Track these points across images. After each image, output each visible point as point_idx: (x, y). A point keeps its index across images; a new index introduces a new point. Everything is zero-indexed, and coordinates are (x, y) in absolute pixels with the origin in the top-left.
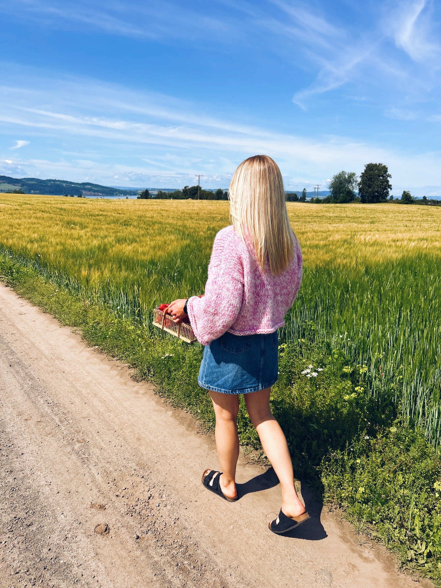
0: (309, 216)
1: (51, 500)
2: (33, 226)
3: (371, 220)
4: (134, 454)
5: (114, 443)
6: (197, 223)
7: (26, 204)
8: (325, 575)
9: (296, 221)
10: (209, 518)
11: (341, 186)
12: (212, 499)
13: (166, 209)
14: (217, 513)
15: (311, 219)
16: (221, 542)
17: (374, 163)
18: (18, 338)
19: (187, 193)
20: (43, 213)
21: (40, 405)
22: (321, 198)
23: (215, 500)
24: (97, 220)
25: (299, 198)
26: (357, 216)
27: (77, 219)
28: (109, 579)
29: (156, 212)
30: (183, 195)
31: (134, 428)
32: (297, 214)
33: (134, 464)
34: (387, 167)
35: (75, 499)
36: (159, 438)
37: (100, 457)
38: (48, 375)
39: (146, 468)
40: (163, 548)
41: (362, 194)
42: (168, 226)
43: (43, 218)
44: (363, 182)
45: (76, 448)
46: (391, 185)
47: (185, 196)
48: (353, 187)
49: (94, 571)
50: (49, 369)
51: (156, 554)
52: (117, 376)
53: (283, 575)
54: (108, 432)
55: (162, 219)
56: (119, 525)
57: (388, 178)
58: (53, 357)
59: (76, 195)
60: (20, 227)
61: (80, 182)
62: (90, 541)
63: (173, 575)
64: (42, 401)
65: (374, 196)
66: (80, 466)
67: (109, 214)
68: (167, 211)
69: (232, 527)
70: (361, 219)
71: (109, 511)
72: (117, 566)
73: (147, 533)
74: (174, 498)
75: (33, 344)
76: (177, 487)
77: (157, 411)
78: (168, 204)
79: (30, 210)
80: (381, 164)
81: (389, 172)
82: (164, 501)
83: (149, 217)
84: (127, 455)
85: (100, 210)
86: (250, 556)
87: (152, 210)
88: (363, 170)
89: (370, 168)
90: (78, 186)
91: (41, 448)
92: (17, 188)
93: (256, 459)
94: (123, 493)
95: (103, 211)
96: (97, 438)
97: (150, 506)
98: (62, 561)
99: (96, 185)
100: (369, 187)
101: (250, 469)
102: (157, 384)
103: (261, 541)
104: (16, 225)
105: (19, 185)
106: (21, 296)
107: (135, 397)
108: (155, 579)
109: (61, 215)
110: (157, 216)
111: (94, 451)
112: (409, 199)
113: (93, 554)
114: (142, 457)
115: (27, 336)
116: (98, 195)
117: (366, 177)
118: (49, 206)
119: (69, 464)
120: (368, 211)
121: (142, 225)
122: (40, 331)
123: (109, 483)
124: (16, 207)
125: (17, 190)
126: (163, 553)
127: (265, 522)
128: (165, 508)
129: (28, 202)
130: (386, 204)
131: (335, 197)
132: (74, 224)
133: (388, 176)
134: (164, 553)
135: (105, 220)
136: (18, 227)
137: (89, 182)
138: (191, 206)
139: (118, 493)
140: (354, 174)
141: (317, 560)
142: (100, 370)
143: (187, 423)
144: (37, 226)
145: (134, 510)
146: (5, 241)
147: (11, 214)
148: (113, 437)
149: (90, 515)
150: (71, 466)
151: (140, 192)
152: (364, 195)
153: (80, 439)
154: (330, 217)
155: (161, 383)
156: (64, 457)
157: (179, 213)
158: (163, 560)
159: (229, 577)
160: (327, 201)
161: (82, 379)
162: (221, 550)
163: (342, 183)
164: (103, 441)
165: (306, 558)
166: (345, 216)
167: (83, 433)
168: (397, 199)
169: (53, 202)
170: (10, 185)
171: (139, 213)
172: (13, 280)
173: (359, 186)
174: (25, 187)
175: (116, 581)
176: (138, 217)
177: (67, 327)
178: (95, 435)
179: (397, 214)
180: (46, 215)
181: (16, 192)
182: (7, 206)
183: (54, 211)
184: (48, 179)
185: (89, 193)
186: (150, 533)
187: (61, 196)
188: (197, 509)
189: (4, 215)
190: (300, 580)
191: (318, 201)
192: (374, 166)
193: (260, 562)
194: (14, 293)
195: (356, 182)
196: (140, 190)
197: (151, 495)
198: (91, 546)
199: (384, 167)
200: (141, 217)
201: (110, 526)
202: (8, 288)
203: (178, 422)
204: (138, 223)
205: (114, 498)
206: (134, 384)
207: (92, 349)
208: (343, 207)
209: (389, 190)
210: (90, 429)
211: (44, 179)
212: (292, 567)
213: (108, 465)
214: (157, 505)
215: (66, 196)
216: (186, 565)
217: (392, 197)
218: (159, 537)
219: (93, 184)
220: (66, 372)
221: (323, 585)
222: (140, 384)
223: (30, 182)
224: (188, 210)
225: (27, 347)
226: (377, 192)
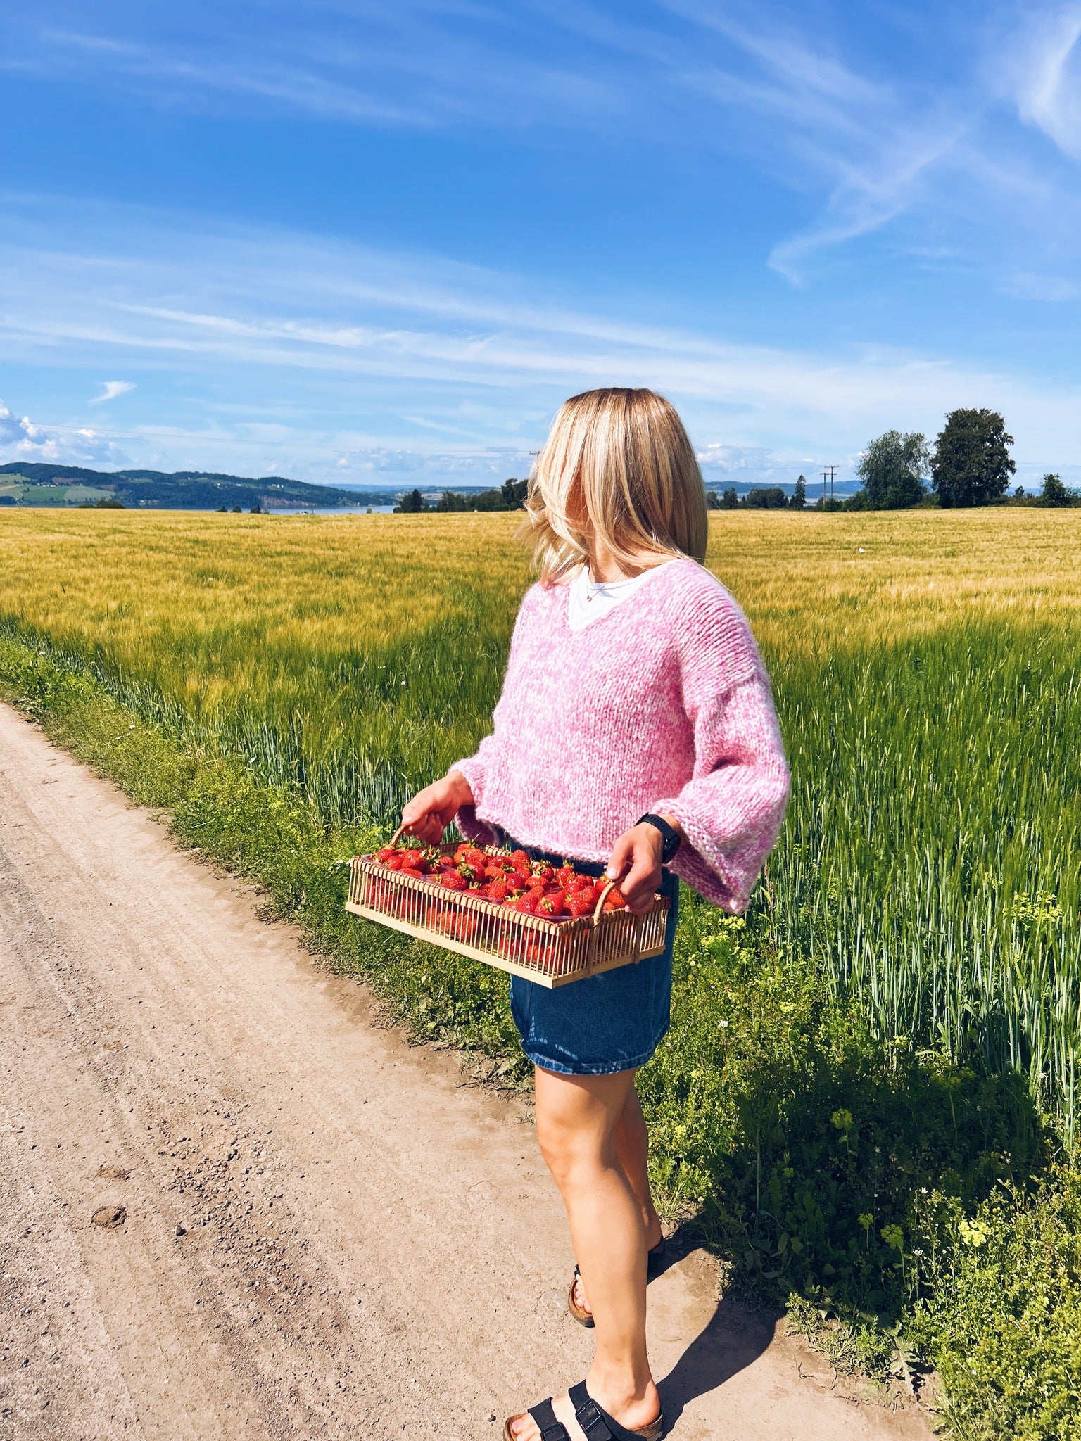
0: (797, 543)
1: (14, 1161)
2: (118, 583)
3: (949, 549)
4: (219, 1070)
5: (182, 1049)
6: (512, 566)
7: (115, 531)
8: (558, 1300)
9: (762, 556)
10: (346, 1194)
11: (888, 467)
12: (364, 1157)
13: (451, 534)
14: (367, 1185)
15: (802, 549)
16: (359, 1240)
17: (970, 409)
18: (26, 834)
19: (512, 495)
20: (151, 553)
21: (42, 974)
22: (843, 497)
23: (369, 1159)
24: (274, 565)
25: (789, 498)
26: (919, 539)
27: (226, 565)
28: (99, 1308)
29: (423, 543)
30: (502, 501)
31: (235, 1017)
32: (769, 538)
33: (215, 1090)
34: (1001, 417)
35: (68, 1158)
36: (282, 1037)
37: (144, 1076)
38: (74, 912)
39: (239, 1098)
40: (230, 1251)
41: (941, 485)
42: (439, 575)
43: (148, 564)
44: (943, 457)
45: (97, 1059)
46: (1013, 462)
47: (509, 502)
48: (918, 468)
49: (70, 1294)
50: (81, 898)
51: (212, 1263)
52: (226, 910)
53: (469, 1301)
54: (175, 1026)
55: (433, 559)
56: (150, 1208)
57: (1005, 444)
58: (95, 874)
59: (247, 507)
60: (86, 587)
61: (256, 476)
62: (78, 1239)
63: (236, 1303)
64: (47, 966)
65: (971, 490)
66: (96, 1095)
67: (307, 550)
68: (449, 540)
69: (389, 1210)
70: (925, 548)
71: (135, 1182)
72: (121, 1285)
73: (204, 1224)
74: (284, 1156)
75: (58, 846)
76: (295, 1134)
77: (294, 982)
78: (457, 523)
79: (122, 545)
80: (988, 412)
81: (1007, 430)
82: (260, 1163)
83: (401, 556)
84: (204, 1073)
85: (291, 543)
86: (412, 1266)
87: (414, 540)
88: (941, 425)
89: (960, 420)
90: (253, 487)
91: (19, 1061)
92: (107, 495)
93: (485, 1076)
94: (178, 1148)
95: (296, 544)
96: (149, 1039)
97: (227, 1173)
98: (7, 1276)
99: (293, 482)
100: (959, 467)
101: (463, 1097)
102: (310, 925)
103: (443, 1237)
104: (79, 582)
105: (112, 486)
106: (56, 742)
107: (255, 955)
108: (196, 1309)
109: (194, 556)
110: (423, 553)
111: (136, 1066)
112: (1058, 495)
113: (76, 1264)
114: (236, 1077)
115: (47, 829)
116: (300, 507)
117: (951, 443)
118: (172, 534)
119: (72, 1092)
120: (948, 526)
121: (378, 574)
122: (80, 818)
123: (150, 1129)
124: (89, 541)
125: (107, 500)
126: (228, 1262)
127: (463, 1200)
128: (258, 1177)
129: (123, 528)
130: (1001, 508)
131: (875, 495)
132: (216, 576)
133: (1004, 440)
134: (231, 1262)
135: (293, 566)
136: (82, 586)
137: (278, 475)
138: (512, 527)
139: (165, 1149)
140: (920, 438)
141: (552, 1273)
142: (193, 898)
143: (355, 1006)
144: (128, 582)
145: (190, 1181)
146: (41, 618)
147: (75, 557)
148: (185, 1037)
149: (92, 1191)
150: (76, 1094)
151: (400, 496)
152: (946, 489)
153: (110, 1042)
154: (849, 543)
155: (320, 924)
156: (67, 1077)
157: (479, 544)
158: (223, 1276)
159: (356, 1307)
160: (856, 504)
161: (146, 919)
162: (353, 1256)
163: (891, 460)
164: (159, 1044)
165: (528, 1267)
166: (888, 540)
167: (119, 1030)
168: (1030, 496)
169: (180, 526)
170: (89, 488)
171: (381, 547)
172: (45, 706)
173: (934, 467)
174: (124, 492)
175: (112, 1313)
176: (376, 556)
177: (142, 808)
178: (146, 1033)
179: (1019, 532)
180: (156, 557)
181: (103, 504)
182: (69, 537)
183: (178, 548)
184: (180, 470)
185: (278, 502)
186: (210, 1224)
187: (212, 512)
188: (325, 1176)
189: (57, 560)
190: (502, 1311)
191: (833, 507)
192: (968, 417)
193: (429, 1277)
194: (43, 736)
195: (926, 455)
196: (401, 491)
197: (236, 1151)
198: (77, 1248)
199: (995, 417)
200: (382, 556)
201: (129, 1212)
202: (32, 726)
203: (334, 1005)
204: (370, 571)
205: (153, 1158)
206: (258, 928)
207: (186, 853)
208: (886, 520)
209: (1009, 473)
210: (139, 1022)
211: (170, 472)
212: (492, 1285)
213: (156, 1094)
214: (244, 1171)
215: (224, 510)
216: (271, 1285)
217: (1020, 491)
218: (228, 1234)
219: (287, 481)
220: (115, 904)
221: (548, 1319)
222: (274, 926)
223: (136, 481)
224: (502, 535)
225: (43, 853)
226: (979, 479)
